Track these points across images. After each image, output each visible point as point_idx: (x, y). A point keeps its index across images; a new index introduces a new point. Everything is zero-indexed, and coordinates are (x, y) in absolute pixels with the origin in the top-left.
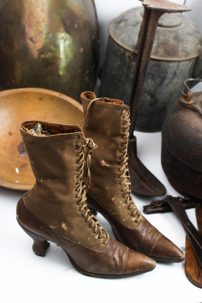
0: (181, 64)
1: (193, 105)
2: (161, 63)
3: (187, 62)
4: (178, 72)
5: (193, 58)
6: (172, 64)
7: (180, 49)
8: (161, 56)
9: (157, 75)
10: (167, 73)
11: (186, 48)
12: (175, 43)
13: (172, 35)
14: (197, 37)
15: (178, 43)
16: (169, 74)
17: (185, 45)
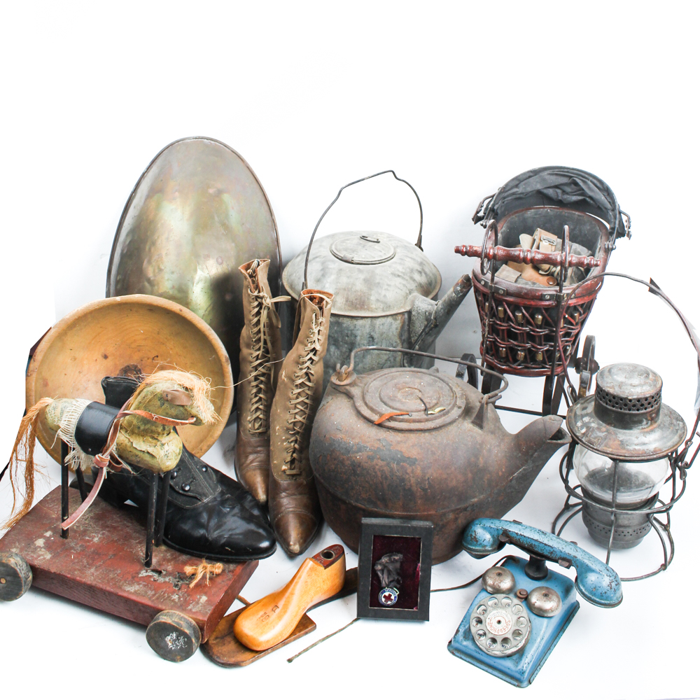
0: (378, 322)
1: (348, 387)
2: (341, 320)
3: (390, 319)
4: (376, 336)
5: (402, 313)
6: (361, 322)
7: (373, 298)
8: (340, 309)
9: (340, 339)
10: (356, 336)
11: (385, 296)
12: (364, 289)
13: (362, 276)
14: (414, 280)
15: (370, 289)
16: (358, 338)
17: (383, 293)
